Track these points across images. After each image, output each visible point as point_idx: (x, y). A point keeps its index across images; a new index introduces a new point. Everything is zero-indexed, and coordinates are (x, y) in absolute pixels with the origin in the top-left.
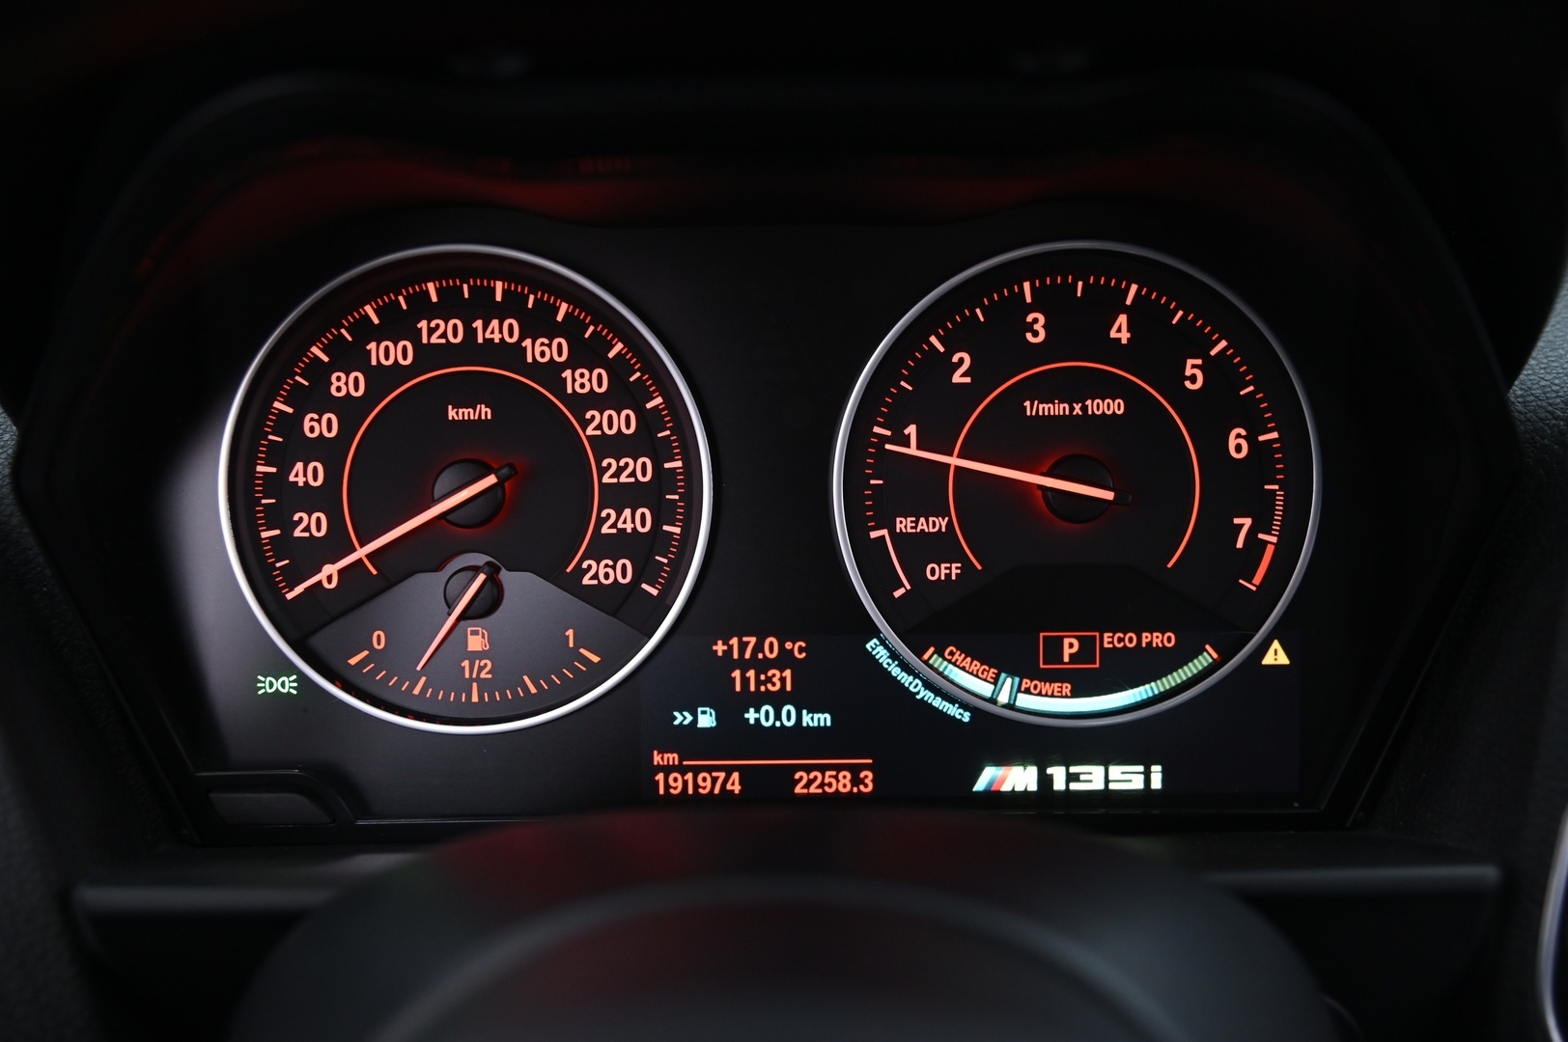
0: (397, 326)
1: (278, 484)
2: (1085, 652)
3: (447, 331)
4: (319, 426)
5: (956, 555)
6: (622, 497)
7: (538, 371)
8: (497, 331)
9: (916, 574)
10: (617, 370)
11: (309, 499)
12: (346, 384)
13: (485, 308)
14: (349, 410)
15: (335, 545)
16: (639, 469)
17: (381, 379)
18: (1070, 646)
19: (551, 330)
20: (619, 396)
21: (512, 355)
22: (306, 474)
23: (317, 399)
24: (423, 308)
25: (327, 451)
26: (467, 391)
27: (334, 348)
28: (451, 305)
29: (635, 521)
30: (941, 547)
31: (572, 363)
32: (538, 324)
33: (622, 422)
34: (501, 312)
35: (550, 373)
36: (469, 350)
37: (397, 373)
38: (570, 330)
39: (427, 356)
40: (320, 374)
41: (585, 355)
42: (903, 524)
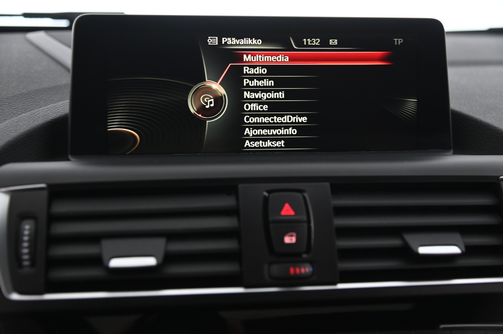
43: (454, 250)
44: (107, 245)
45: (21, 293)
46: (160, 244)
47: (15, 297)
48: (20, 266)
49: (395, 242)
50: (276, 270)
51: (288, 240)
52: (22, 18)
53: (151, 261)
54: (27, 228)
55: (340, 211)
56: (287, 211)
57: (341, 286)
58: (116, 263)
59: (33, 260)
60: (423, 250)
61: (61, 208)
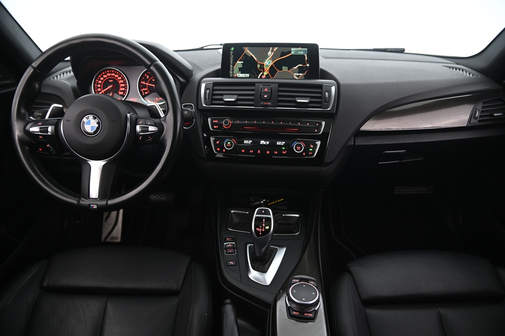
0: (106, 74)
1: (97, 87)
2: (158, 99)
3: (109, 75)
4: (100, 82)
5: (147, 92)
6: (122, 87)
7: (116, 77)
8: (113, 74)
9: (144, 93)
10: (122, 77)
11: (99, 88)
12: (102, 79)
13: (112, 73)
14: (102, 81)
15: (101, 91)
16: (123, 85)
17: (104, 78)
18: (157, 99)
19: (117, 74)
20: (122, 79)
21: (114, 76)
22: (99, 86)
23: (100, 80)
24: (107, 73)
25: (101, 84)
26: (111, 79)
27: (101, 76)
28: (109, 73)
29: (123, 89)
30: (146, 91)
31: (119, 77)
32: (116, 74)
33: (122, 81)
34: (113, 73)
35: (117, 78)
36: (111, 76)
37: (106, 78)
38: (118, 74)
39: (108, 76)
40: (100, 78)
41: (119, 76)
42: (143, 89)
43: (307, 101)
44: (224, 96)
45: (206, 105)
46: (236, 96)
47: (204, 105)
48: (206, 99)
49: (293, 99)
50: (262, 103)
51: (265, 96)
52: (220, 46)
53: (233, 100)
54: (208, 91)
55: (279, 91)
56: (266, 90)
57: (277, 108)
58: (226, 100)
59: (209, 98)
60: (298, 101)
61: (216, 88)
